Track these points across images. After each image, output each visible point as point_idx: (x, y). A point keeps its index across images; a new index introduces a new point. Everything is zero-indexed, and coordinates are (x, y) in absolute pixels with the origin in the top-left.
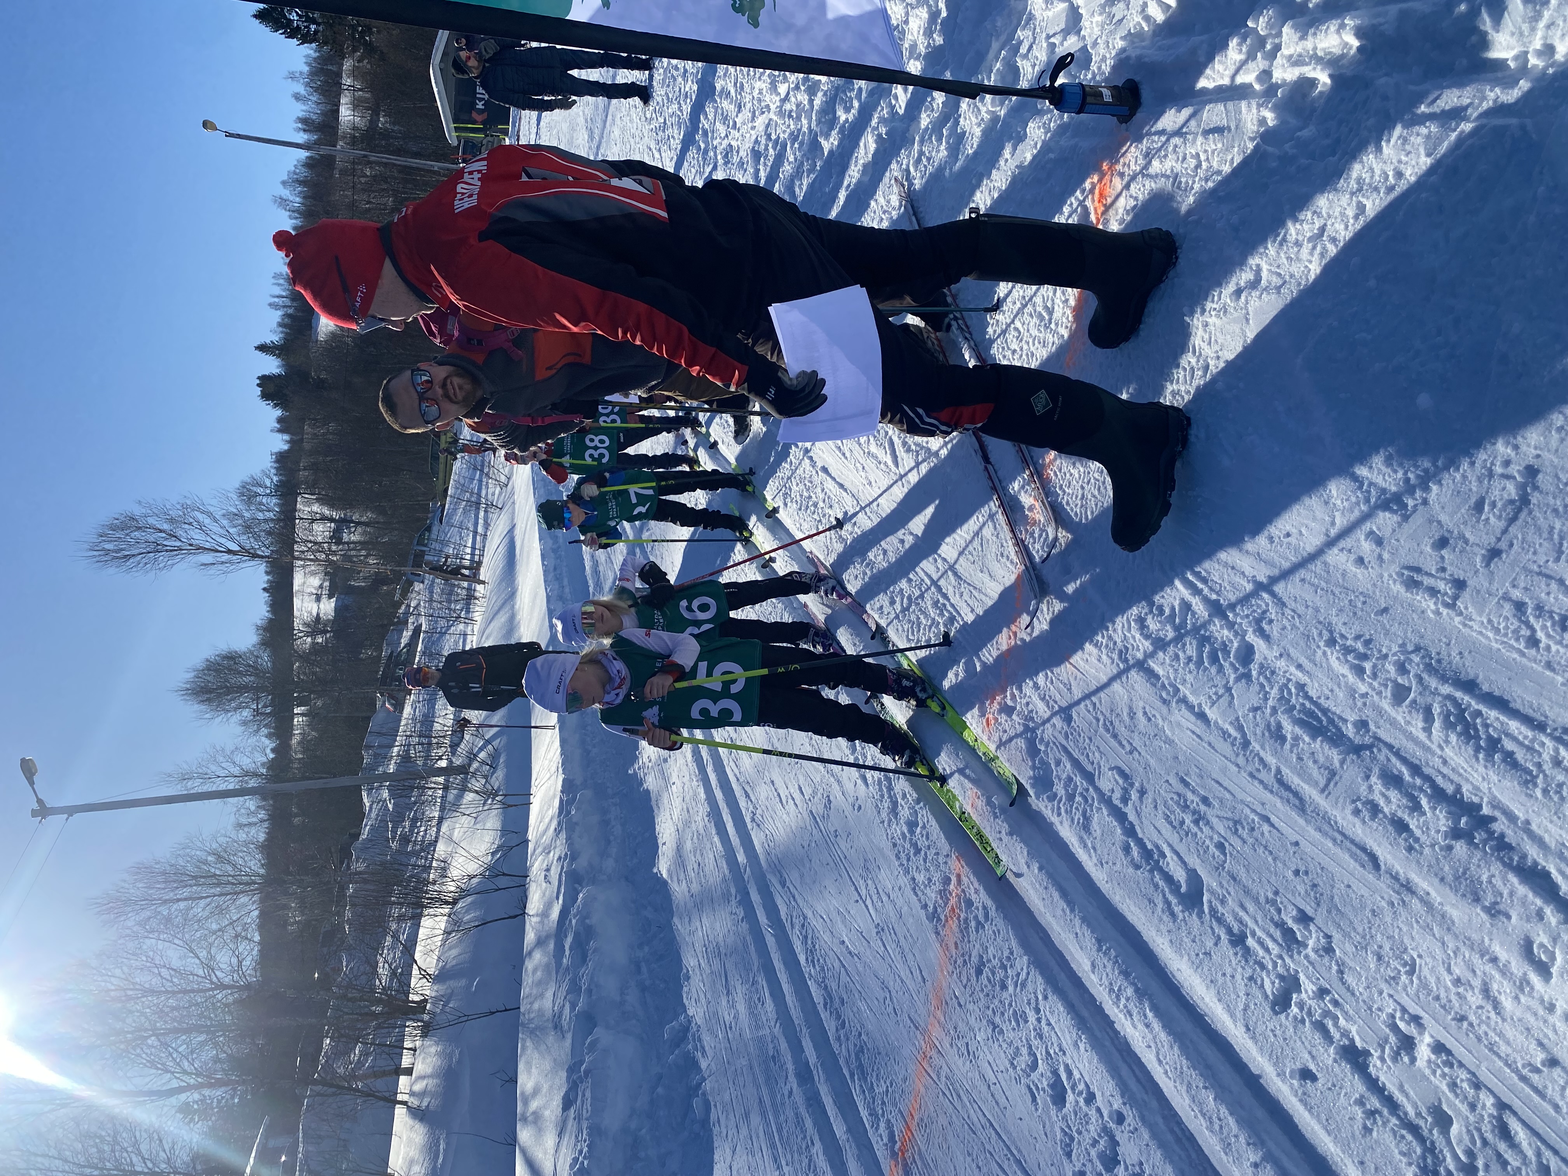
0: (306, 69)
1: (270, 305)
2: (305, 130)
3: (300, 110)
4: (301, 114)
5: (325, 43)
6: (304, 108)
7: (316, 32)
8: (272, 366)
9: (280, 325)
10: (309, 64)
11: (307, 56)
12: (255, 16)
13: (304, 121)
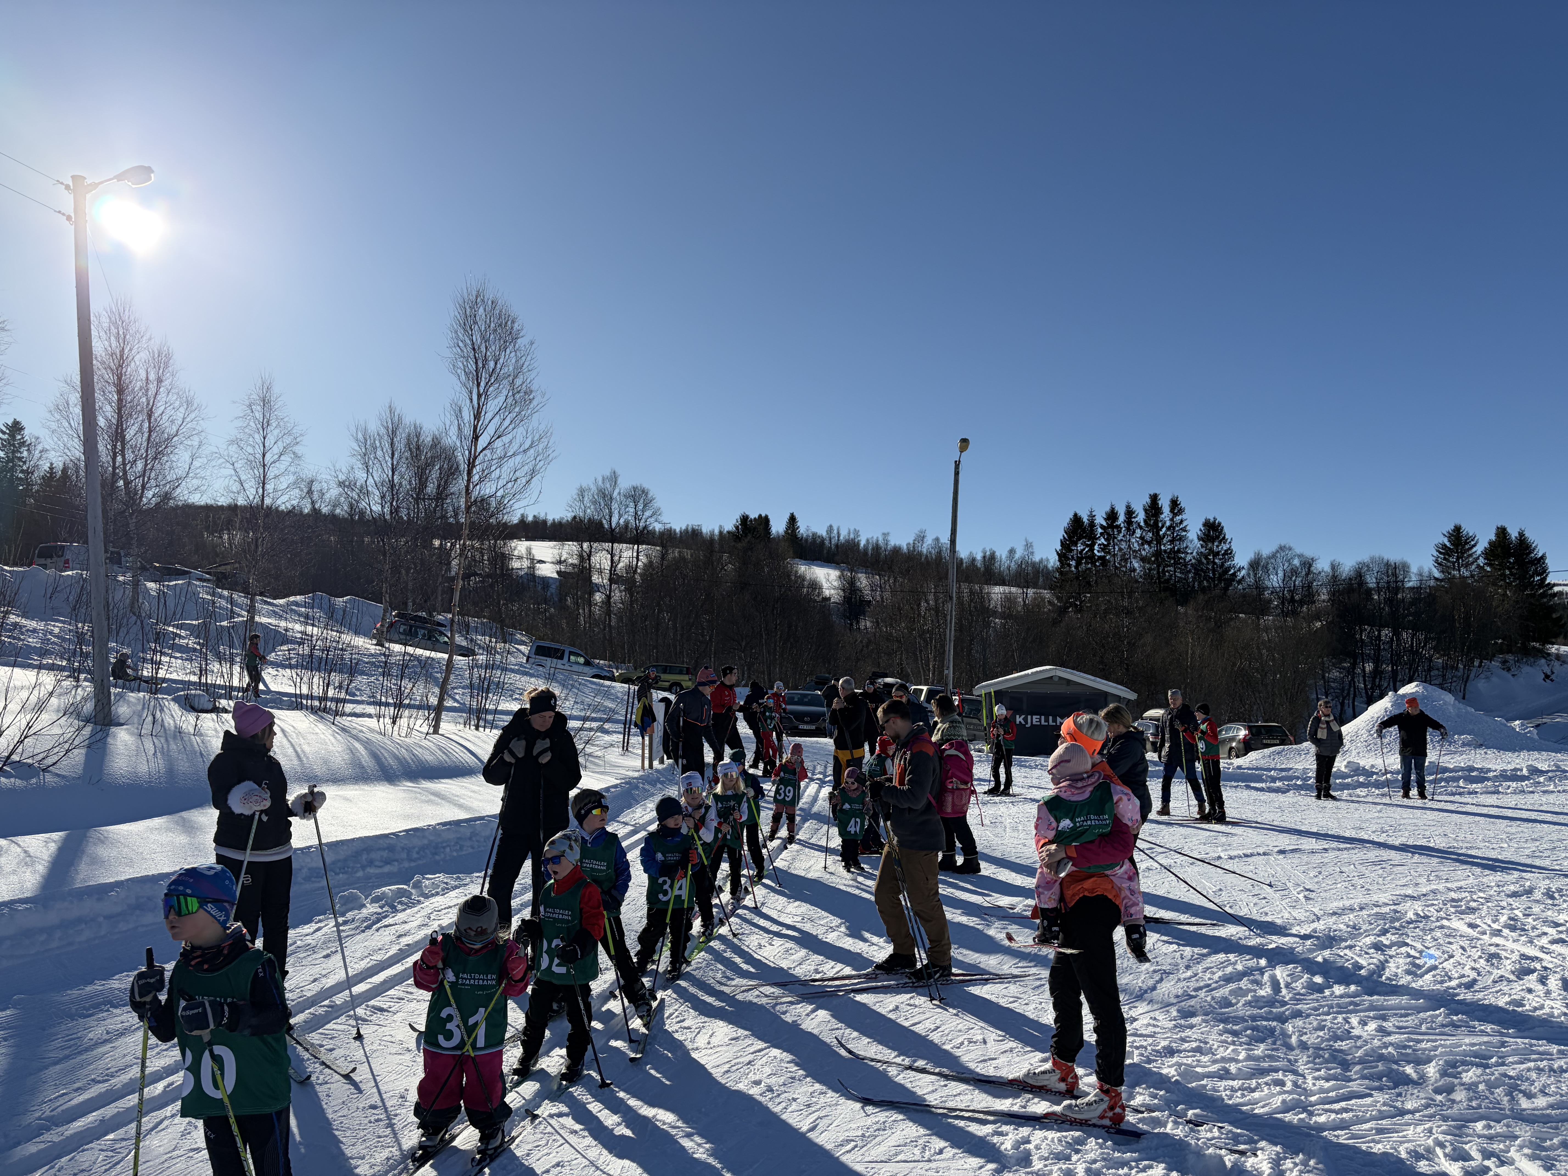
0: (1037, 558)
1: (831, 526)
2: (984, 557)
3: (1002, 553)
4: (998, 554)
5: (1061, 573)
6: (1004, 557)
7: (1069, 565)
8: (778, 527)
9: (814, 534)
10: (1041, 561)
11: (1048, 560)
12: (1076, 515)
13: (993, 556)
